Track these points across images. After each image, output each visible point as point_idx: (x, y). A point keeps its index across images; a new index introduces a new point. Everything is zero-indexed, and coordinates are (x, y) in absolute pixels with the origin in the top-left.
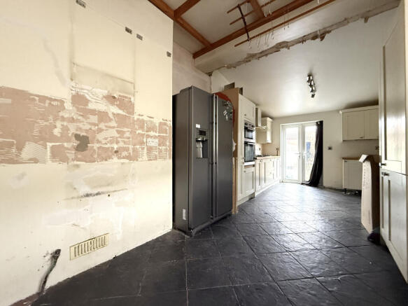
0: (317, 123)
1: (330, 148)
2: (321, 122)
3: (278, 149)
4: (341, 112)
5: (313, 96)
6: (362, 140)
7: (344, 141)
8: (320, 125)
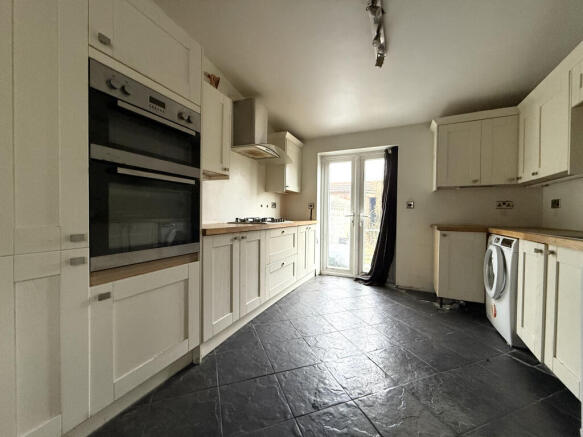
0: (386, 151)
2: (395, 149)
3: (312, 206)
5: (380, 62)
6: (476, 187)
7: (438, 188)
8: (392, 157)
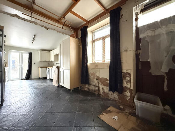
0: (29, 53)
1: (35, 64)
2: (31, 53)
4: (39, 51)
5: (32, 43)
6: (45, 61)
7: (40, 61)
